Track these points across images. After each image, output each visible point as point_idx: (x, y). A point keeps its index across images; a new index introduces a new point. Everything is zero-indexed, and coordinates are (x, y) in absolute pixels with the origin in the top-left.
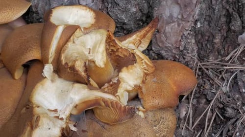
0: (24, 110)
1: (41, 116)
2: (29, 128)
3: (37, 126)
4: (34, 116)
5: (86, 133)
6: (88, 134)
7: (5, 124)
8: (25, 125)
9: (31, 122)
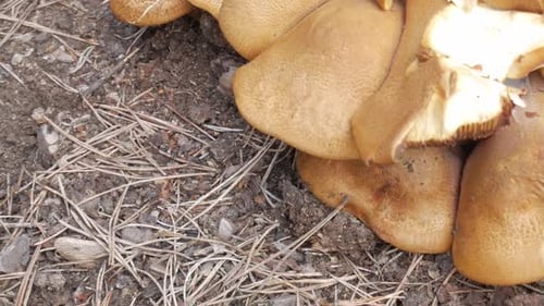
0: (414, 66)
1: (458, 72)
2: (435, 97)
3: (452, 91)
4: (443, 72)
5: (536, 118)
6: (541, 119)
7: (370, 99)
8: (424, 90)
9: (438, 83)
